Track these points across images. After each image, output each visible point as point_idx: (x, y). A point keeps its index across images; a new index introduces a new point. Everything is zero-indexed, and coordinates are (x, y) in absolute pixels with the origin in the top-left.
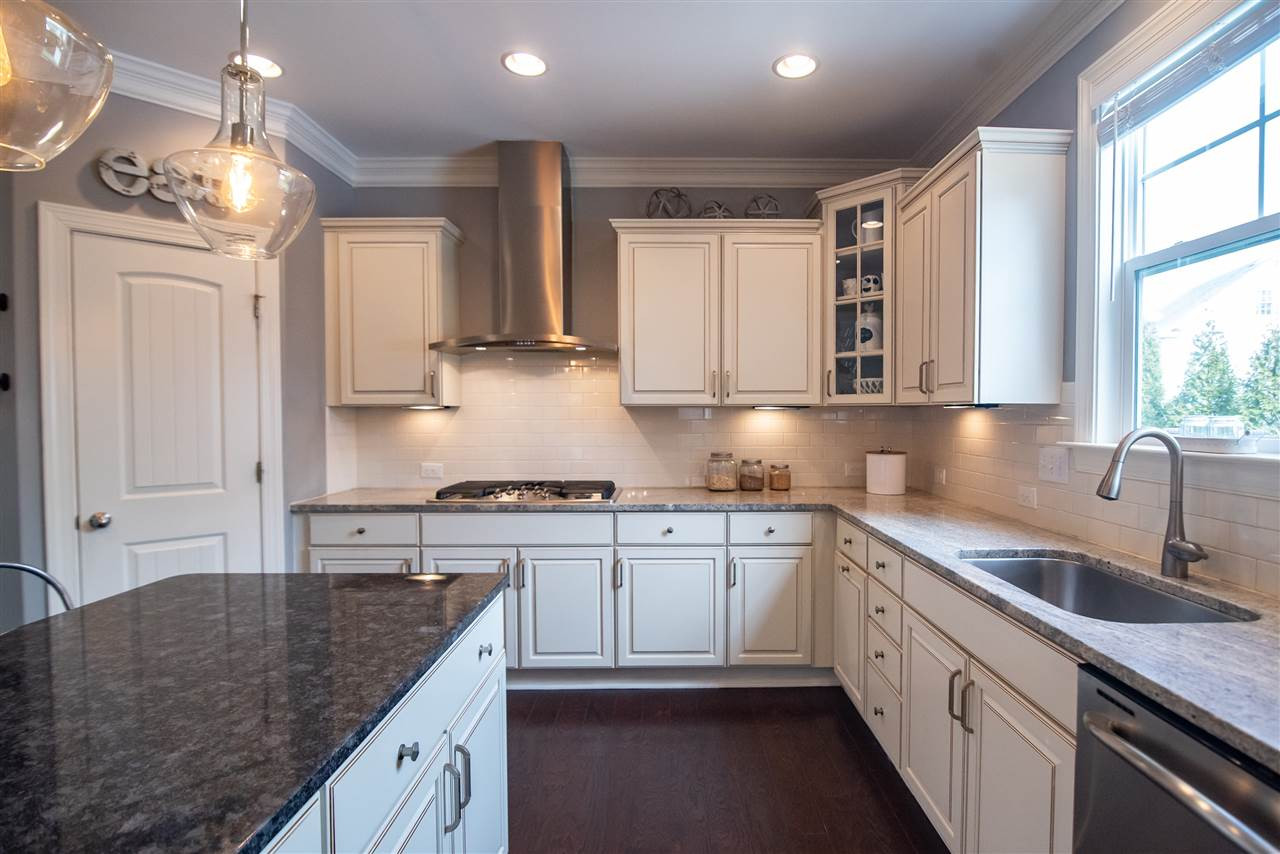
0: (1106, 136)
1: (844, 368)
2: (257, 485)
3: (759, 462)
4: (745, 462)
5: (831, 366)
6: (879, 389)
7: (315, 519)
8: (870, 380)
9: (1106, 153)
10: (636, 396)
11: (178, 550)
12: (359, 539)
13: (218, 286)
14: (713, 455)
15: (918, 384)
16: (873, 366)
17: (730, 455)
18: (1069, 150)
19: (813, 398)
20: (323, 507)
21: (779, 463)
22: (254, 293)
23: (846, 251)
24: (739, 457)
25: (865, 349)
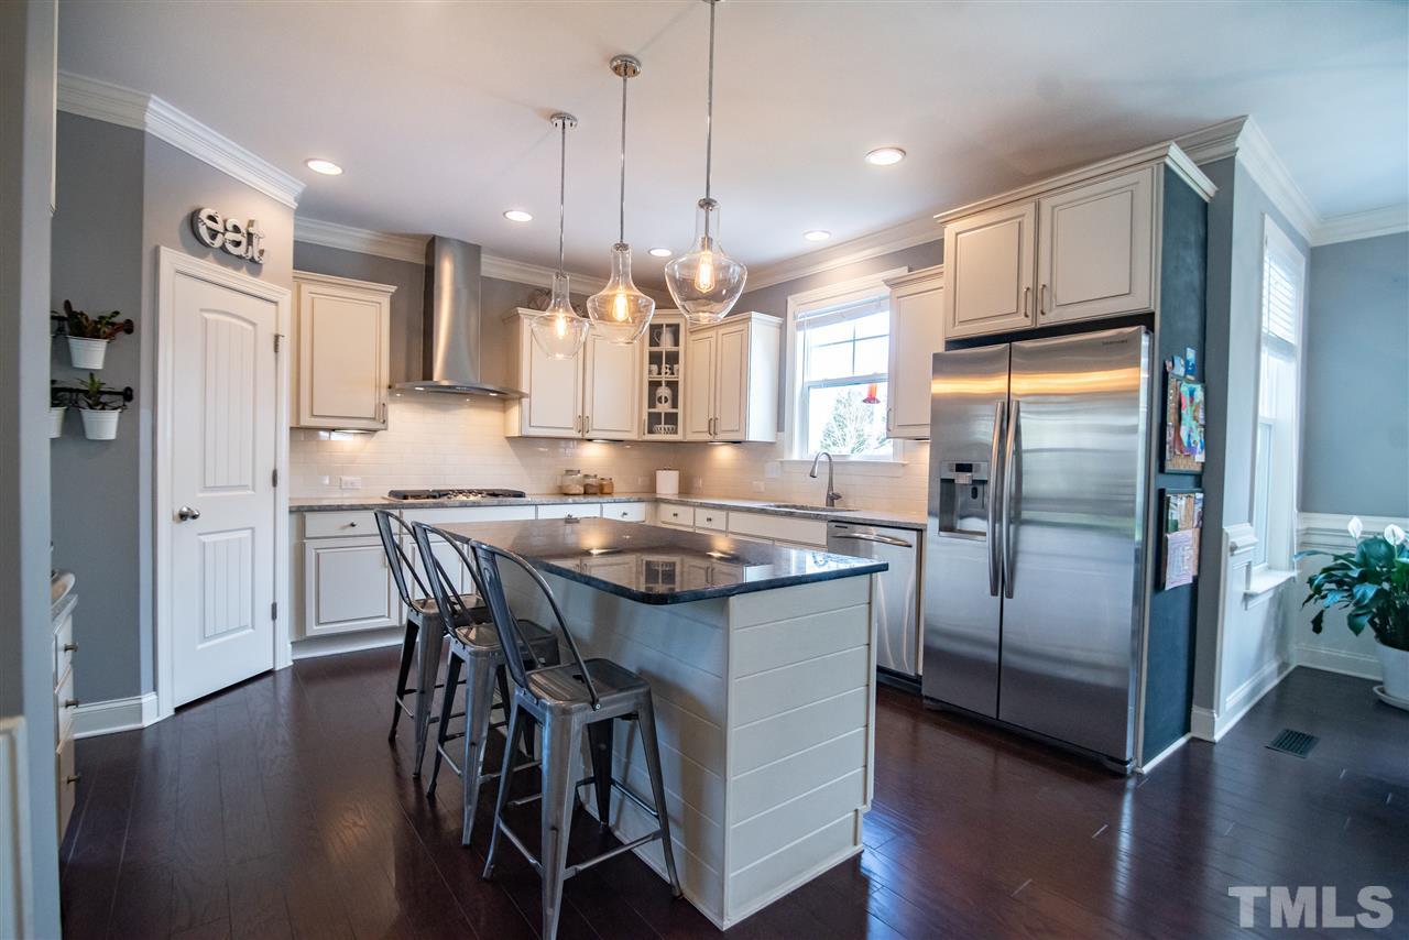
0: (800, 326)
1: (654, 419)
2: (272, 488)
3: (596, 476)
4: (586, 476)
5: (645, 417)
6: (676, 432)
7: (309, 516)
8: (670, 426)
9: (800, 334)
10: (532, 429)
11: (228, 540)
12: (350, 531)
13: (254, 324)
14: (567, 471)
15: (707, 429)
16: (672, 419)
17: (579, 472)
18: (783, 328)
19: (633, 436)
20: (320, 506)
21: (607, 477)
22: (274, 332)
23: (655, 349)
24: (584, 472)
25: (664, 408)
